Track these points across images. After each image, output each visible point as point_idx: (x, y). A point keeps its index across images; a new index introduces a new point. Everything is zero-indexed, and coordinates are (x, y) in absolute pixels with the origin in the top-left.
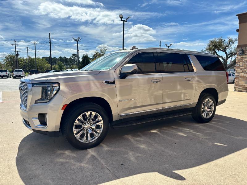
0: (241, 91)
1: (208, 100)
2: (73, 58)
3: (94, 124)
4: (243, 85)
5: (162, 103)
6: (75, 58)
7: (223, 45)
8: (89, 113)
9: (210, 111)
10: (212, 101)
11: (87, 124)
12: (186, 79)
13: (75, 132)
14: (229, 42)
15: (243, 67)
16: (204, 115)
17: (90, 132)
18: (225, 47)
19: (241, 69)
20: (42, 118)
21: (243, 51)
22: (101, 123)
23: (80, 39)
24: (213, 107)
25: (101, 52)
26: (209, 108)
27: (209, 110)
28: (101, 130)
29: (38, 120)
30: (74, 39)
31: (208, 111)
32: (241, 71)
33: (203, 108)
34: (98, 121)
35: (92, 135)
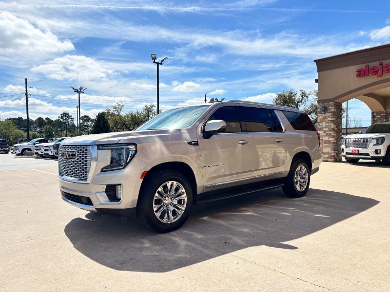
0: (326, 161)
1: (301, 167)
2: (62, 120)
3: (175, 197)
4: (329, 153)
5: (251, 171)
6: (66, 119)
7: (295, 100)
8: (170, 183)
9: (304, 182)
10: (305, 169)
11: (167, 198)
12: (276, 140)
13: (155, 209)
14: (302, 96)
15: (327, 129)
16: (298, 187)
17: (172, 208)
18: (298, 103)
19: (325, 132)
20: (112, 192)
21: (325, 108)
22: (184, 197)
23: (84, 89)
24: (307, 177)
25: (114, 110)
26: (303, 178)
27: (302, 180)
28: (183, 206)
29: (105, 194)
30: (74, 89)
31: (301, 182)
32: (325, 134)
33: (296, 178)
34: (180, 195)
35: (174, 213)
